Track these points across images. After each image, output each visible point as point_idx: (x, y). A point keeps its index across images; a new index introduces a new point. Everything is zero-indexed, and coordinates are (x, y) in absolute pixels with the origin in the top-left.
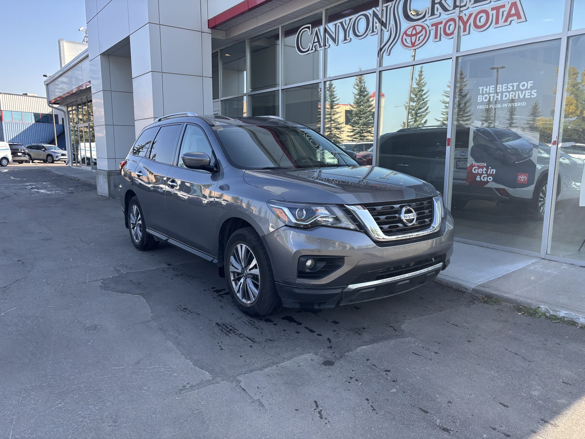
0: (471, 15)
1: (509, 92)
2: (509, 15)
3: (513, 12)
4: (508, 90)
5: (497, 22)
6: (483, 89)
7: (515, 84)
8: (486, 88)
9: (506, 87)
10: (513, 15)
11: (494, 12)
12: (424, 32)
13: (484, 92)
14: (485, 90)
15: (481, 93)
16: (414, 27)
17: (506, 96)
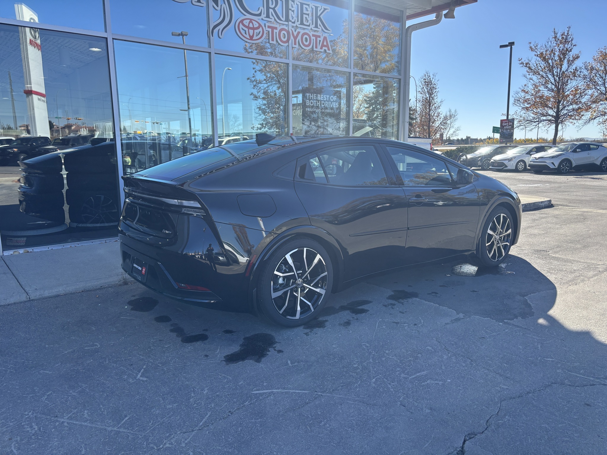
0: (299, 33)
1: (325, 101)
2: (323, 46)
3: (325, 44)
4: (324, 99)
5: (316, 47)
6: (309, 96)
7: (328, 96)
8: (312, 95)
9: (323, 97)
10: (325, 46)
11: (314, 38)
12: (261, 29)
13: (310, 98)
14: (310, 96)
15: (308, 98)
16: (251, 21)
17: (323, 104)
